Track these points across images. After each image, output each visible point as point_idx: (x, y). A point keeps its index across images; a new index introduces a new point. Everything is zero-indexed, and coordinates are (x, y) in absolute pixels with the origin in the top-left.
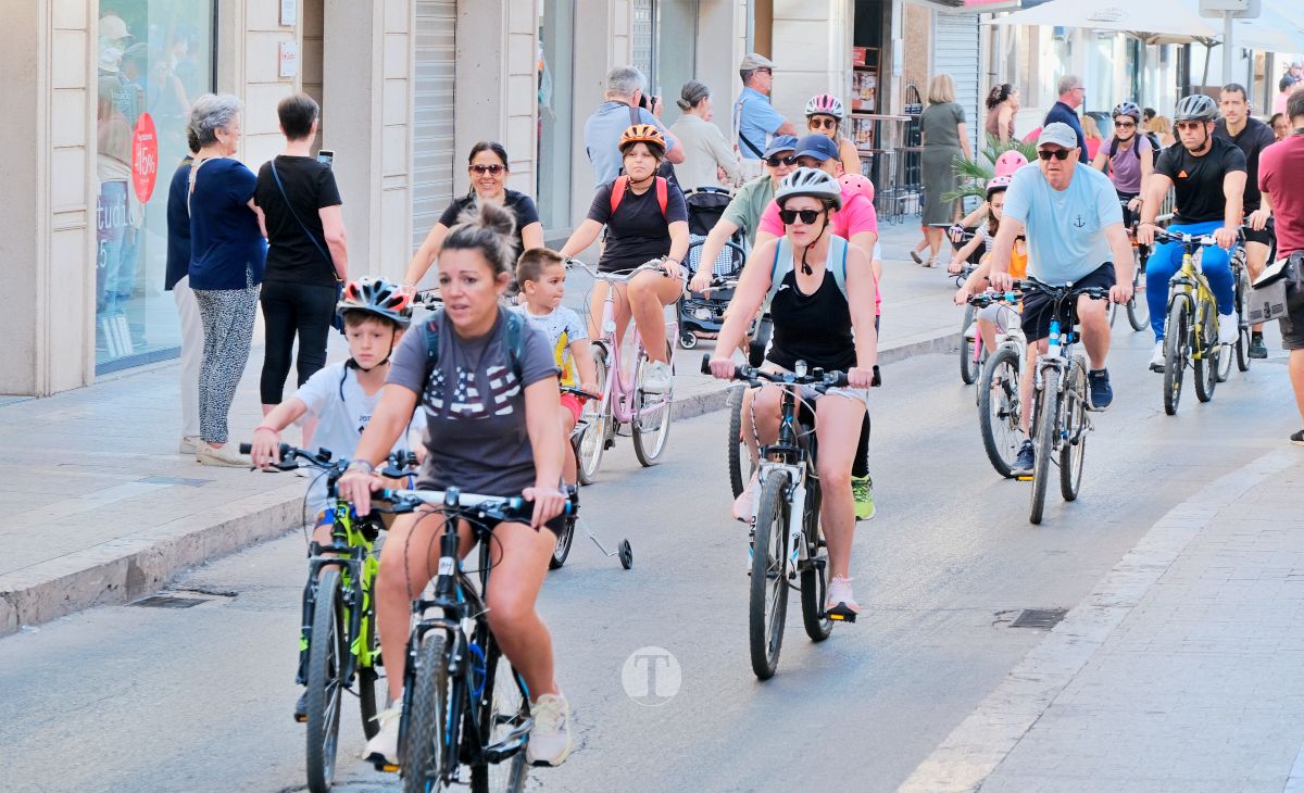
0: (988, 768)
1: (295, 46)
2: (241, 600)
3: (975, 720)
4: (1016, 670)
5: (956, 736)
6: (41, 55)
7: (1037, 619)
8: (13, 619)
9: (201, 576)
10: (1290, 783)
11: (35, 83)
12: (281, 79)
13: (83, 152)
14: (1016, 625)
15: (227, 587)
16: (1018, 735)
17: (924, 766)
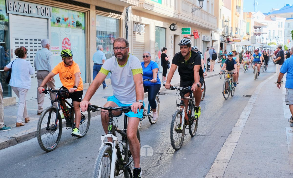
0: (250, 113)
1: (173, 45)
2: (169, 94)
3: (246, 107)
4: (249, 102)
5: (245, 109)
6: (150, 45)
7: (250, 96)
8: (146, 96)
9: (165, 92)
10: (285, 115)
11: (149, 48)
12: (172, 48)
13: (154, 54)
14: (246, 97)
15: (167, 93)
16: (252, 109)
17: (242, 112)
